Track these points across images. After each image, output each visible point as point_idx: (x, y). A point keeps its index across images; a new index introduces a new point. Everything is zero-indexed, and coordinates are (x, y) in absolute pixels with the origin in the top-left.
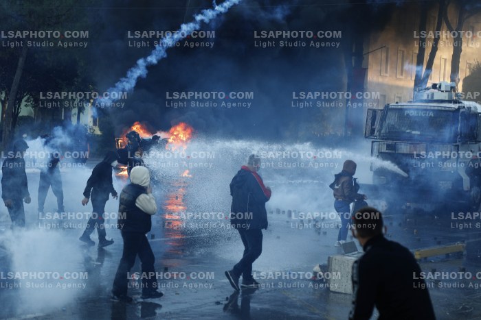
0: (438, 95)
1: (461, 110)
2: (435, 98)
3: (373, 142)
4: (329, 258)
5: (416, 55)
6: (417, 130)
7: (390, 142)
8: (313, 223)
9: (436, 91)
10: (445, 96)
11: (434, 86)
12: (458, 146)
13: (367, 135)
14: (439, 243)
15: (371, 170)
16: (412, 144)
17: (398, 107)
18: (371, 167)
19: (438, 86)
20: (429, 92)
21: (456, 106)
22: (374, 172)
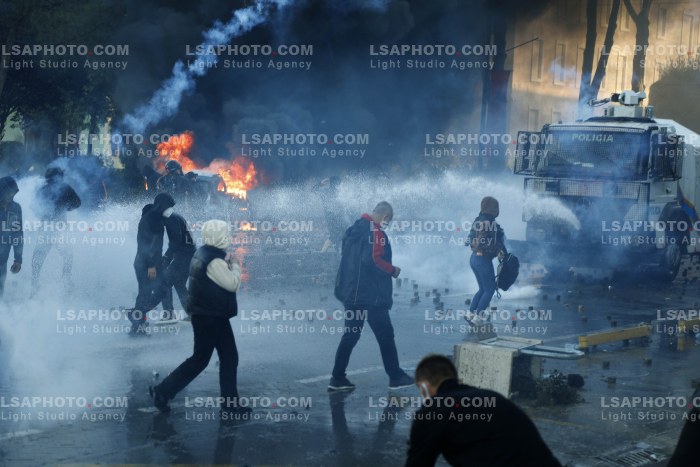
0: (621, 111)
1: (654, 132)
2: (616, 115)
3: (526, 180)
4: (455, 347)
5: (582, 52)
6: (590, 162)
7: (551, 180)
8: (433, 297)
9: (618, 104)
10: (630, 112)
11: (615, 97)
12: (648, 184)
13: (518, 169)
14: (614, 324)
15: (524, 220)
16: (582, 181)
17: (563, 129)
18: (524, 216)
19: (620, 97)
20: (607, 105)
21: (645, 126)
22: (528, 223)
